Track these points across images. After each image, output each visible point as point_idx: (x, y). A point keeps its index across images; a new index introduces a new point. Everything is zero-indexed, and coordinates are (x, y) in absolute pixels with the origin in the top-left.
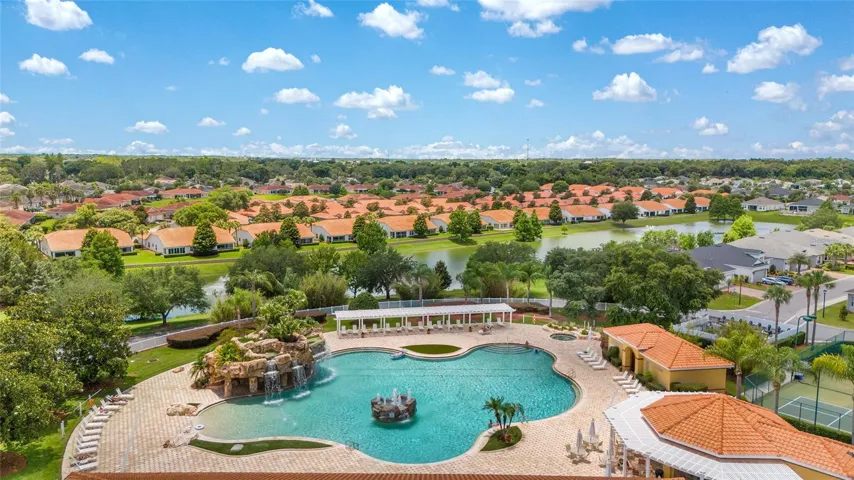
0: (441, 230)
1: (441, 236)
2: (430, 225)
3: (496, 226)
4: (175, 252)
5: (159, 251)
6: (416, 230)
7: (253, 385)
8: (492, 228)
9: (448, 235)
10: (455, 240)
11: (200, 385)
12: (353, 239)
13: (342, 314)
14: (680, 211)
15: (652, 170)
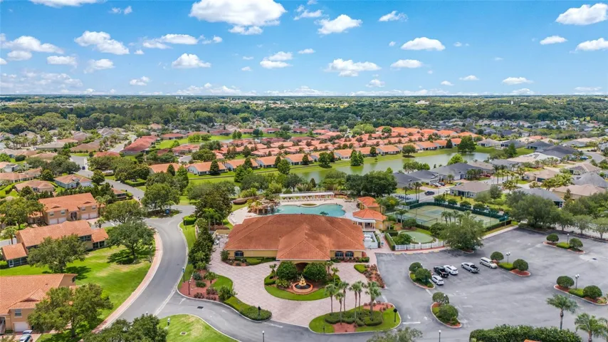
0: (315, 161)
1: (315, 164)
2: (310, 159)
3: (343, 158)
4: (203, 174)
5: (195, 173)
6: (304, 161)
7: (263, 211)
8: (340, 159)
9: (318, 163)
10: (321, 166)
11: (249, 212)
12: (275, 166)
13: (282, 195)
14: (443, 147)
15: (450, 114)
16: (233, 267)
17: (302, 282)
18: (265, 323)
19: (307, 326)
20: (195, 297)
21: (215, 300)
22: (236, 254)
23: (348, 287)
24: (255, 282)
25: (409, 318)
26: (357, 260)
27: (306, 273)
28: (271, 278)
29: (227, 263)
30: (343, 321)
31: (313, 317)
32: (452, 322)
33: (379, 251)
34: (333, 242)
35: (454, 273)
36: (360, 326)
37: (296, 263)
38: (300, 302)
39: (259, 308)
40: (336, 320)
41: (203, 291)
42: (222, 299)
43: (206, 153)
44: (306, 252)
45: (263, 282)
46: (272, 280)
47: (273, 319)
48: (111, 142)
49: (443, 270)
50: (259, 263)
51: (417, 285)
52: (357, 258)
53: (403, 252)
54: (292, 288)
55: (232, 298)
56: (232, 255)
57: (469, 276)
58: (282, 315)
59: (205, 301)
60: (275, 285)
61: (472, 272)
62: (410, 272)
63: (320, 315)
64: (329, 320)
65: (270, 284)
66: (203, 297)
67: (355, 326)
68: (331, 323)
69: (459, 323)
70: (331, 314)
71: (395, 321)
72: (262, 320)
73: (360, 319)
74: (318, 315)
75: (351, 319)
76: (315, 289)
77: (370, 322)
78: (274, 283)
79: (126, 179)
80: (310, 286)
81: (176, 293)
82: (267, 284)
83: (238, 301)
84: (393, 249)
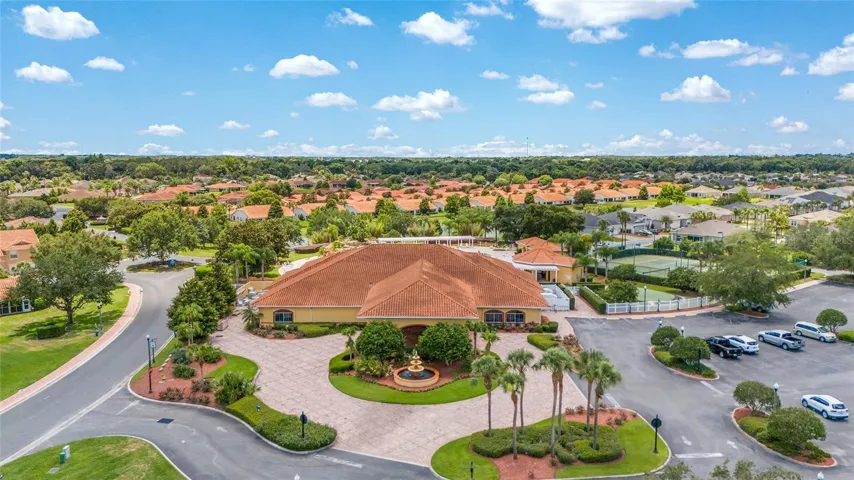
0: (440, 210)
1: (440, 214)
2: (432, 206)
6: (421, 210)
9: (445, 213)
10: (450, 217)
14: (635, 198)
15: (634, 166)
16: (266, 340)
17: (415, 364)
18: (318, 456)
19: (424, 462)
20: (163, 399)
21: (207, 403)
22: (278, 317)
23: (532, 363)
24: (309, 368)
25: (689, 443)
26: (531, 328)
27: (424, 344)
28: (346, 358)
29: (256, 334)
30: (522, 452)
31: (442, 442)
32: (806, 453)
33: (573, 314)
34: (480, 293)
35: (751, 349)
36: (566, 462)
37: (400, 325)
38: (408, 407)
39: (304, 418)
40: (499, 448)
41: (185, 385)
42: (224, 400)
43: (266, 195)
44: (423, 302)
45: (327, 367)
46: (346, 363)
47: (339, 447)
48: (127, 191)
49: (726, 343)
50: (326, 333)
51: (677, 372)
52: (532, 324)
53: (624, 317)
54: (392, 377)
55: (247, 398)
56: (268, 319)
57: (786, 357)
58: (365, 437)
59: (184, 407)
60: (354, 373)
61: (789, 349)
62: (651, 348)
63: (458, 436)
64: (483, 447)
65: (342, 370)
66: (181, 399)
67: (553, 464)
68: (490, 455)
69: (828, 456)
70: (488, 434)
71: (656, 451)
72: (308, 448)
73: (564, 446)
74: (453, 436)
75: (540, 447)
76: (445, 381)
77: (592, 453)
78: (351, 368)
79: (123, 226)
80: (433, 374)
81: (125, 390)
82: (335, 371)
83: (260, 406)
84: (602, 310)
